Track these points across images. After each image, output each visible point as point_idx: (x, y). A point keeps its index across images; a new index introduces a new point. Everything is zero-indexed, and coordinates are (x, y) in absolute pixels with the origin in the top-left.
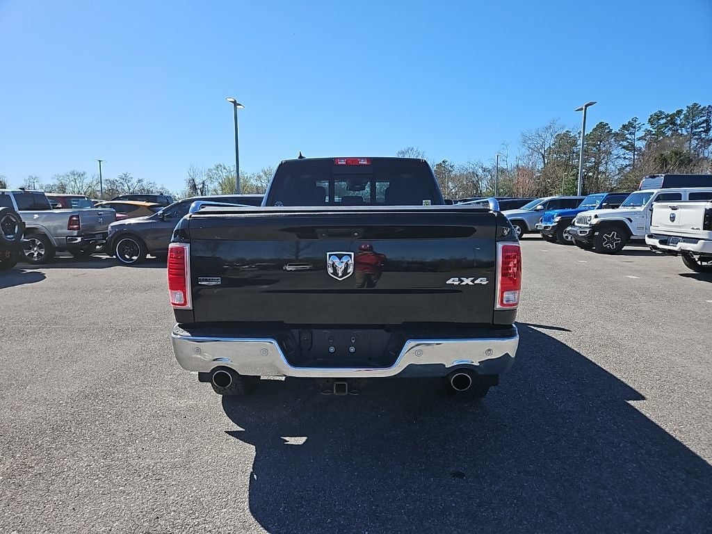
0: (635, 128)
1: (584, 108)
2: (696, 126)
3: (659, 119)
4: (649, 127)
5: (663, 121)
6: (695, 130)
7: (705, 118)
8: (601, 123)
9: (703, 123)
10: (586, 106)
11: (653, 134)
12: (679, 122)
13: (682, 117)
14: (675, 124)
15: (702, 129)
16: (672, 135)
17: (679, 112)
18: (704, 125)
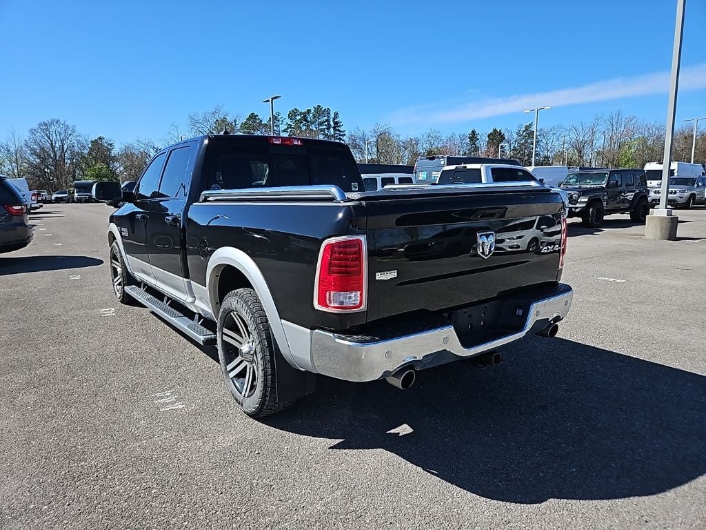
0: (279, 121)
1: (270, 100)
2: (321, 124)
3: (296, 116)
4: (288, 121)
5: (298, 118)
6: (320, 127)
7: (326, 118)
8: (252, 114)
9: (325, 122)
10: (273, 99)
11: (293, 128)
12: (309, 119)
13: (311, 115)
14: (307, 121)
15: (325, 127)
16: (306, 130)
17: (309, 111)
18: (326, 123)
